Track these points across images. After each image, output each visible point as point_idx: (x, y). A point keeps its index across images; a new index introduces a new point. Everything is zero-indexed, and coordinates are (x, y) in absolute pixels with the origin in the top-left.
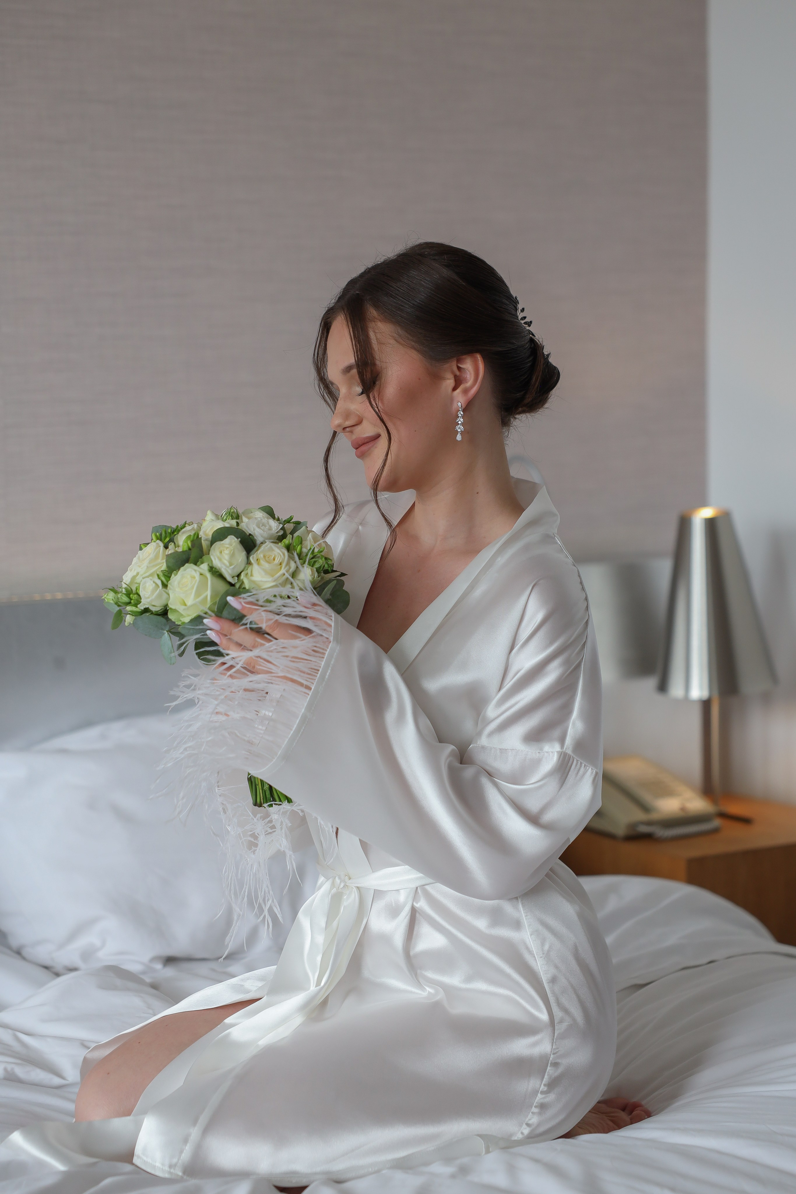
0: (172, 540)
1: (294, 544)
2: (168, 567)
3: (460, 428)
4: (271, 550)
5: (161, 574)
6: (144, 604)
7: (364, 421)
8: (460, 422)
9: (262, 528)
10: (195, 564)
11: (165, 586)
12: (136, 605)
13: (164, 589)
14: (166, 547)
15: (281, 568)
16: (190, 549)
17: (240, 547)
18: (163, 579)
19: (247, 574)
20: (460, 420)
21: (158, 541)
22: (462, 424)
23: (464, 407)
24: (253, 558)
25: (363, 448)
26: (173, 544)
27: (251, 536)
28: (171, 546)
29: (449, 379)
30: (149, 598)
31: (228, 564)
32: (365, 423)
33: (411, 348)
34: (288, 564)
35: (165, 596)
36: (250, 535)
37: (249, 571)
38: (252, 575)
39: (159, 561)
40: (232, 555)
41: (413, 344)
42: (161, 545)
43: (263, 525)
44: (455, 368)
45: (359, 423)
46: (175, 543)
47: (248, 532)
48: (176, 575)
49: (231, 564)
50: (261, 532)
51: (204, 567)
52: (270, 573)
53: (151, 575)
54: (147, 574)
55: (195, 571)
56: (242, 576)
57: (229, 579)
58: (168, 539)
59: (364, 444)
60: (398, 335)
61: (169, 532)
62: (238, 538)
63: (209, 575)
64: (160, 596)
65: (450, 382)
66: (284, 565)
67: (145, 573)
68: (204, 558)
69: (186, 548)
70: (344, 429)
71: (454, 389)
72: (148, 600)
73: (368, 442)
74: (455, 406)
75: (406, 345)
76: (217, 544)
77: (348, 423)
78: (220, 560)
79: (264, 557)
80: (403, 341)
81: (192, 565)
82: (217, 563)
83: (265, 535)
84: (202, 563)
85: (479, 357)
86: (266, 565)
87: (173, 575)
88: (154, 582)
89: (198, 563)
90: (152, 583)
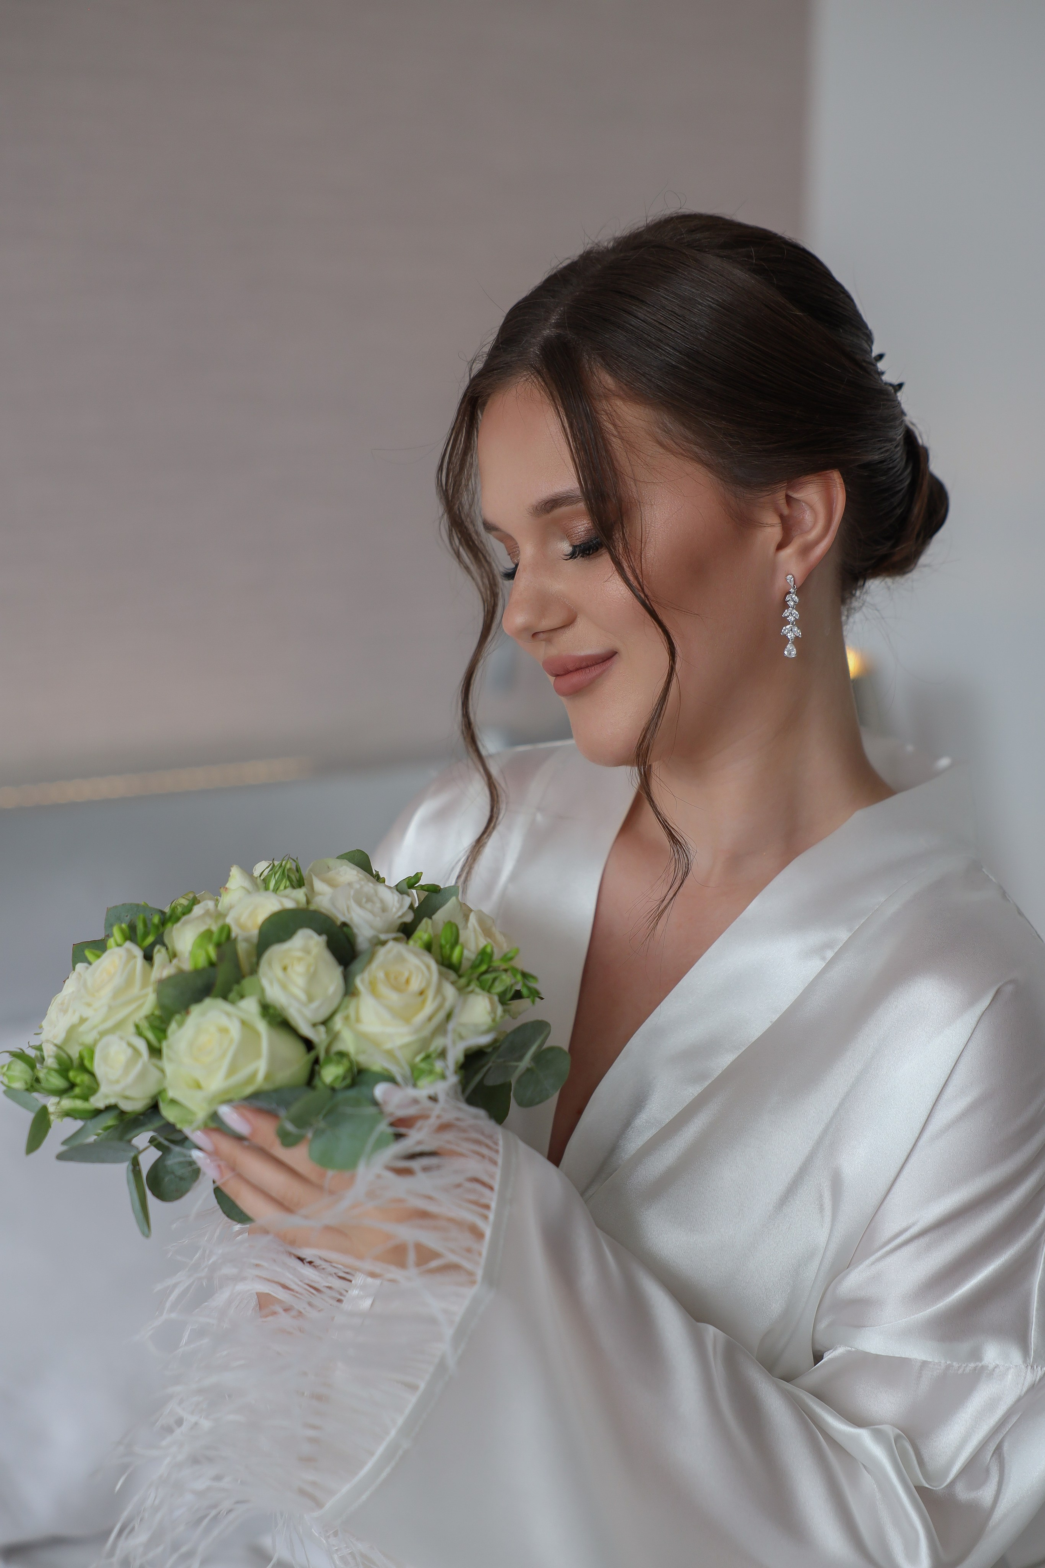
0: (160, 940)
1: (443, 942)
2: (160, 1005)
3: (791, 632)
4: (400, 959)
5: (144, 1025)
6: (106, 1096)
7: (578, 619)
8: (791, 619)
9: (369, 906)
10: (225, 997)
11: (155, 1052)
12: (85, 1098)
13: (155, 1061)
14: (148, 958)
15: (424, 1002)
16: (212, 964)
17: (328, 956)
18: (150, 1035)
19: (347, 1018)
20: (791, 614)
21: (128, 945)
22: (797, 623)
23: (799, 584)
24: (362, 981)
25: (576, 679)
26: (163, 950)
27: (345, 929)
28: (160, 955)
29: (772, 526)
30: (117, 1082)
31: (303, 996)
32: (581, 626)
33: (692, 459)
34: (439, 990)
35: (154, 1074)
36: (344, 924)
37: (351, 1011)
38: (358, 1020)
39: (136, 990)
40: (312, 977)
41: (696, 449)
42: (138, 953)
43: (369, 900)
44: (782, 502)
45: (569, 623)
46: (167, 949)
47: (341, 918)
48: (181, 1024)
49: (311, 999)
50: (369, 916)
51: (250, 1006)
52: (403, 1015)
53: (118, 1026)
54: (109, 1024)
55: (228, 1015)
56: (338, 1023)
57: (306, 1030)
58: (150, 939)
59: (577, 670)
60: (665, 431)
61: (154, 925)
62: (320, 933)
63: (262, 1026)
64: (142, 1076)
65: (772, 532)
66: (430, 993)
67: (104, 1021)
68: (247, 983)
69: (202, 962)
70: (535, 635)
71: (780, 547)
72: (118, 1088)
73: (587, 667)
74: (779, 584)
75: (682, 455)
76: (276, 951)
77: (546, 623)
78: (284, 987)
79: (387, 975)
80: (674, 445)
81: (220, 1003)
82: (275, 994)
83: (379, 922)
84: (242, 997)
85: (836, 477)
86: (393, 997)
87: (173, 1026)
88: (130, 1045)
89: (232, 996)
90: (124, 1045)
